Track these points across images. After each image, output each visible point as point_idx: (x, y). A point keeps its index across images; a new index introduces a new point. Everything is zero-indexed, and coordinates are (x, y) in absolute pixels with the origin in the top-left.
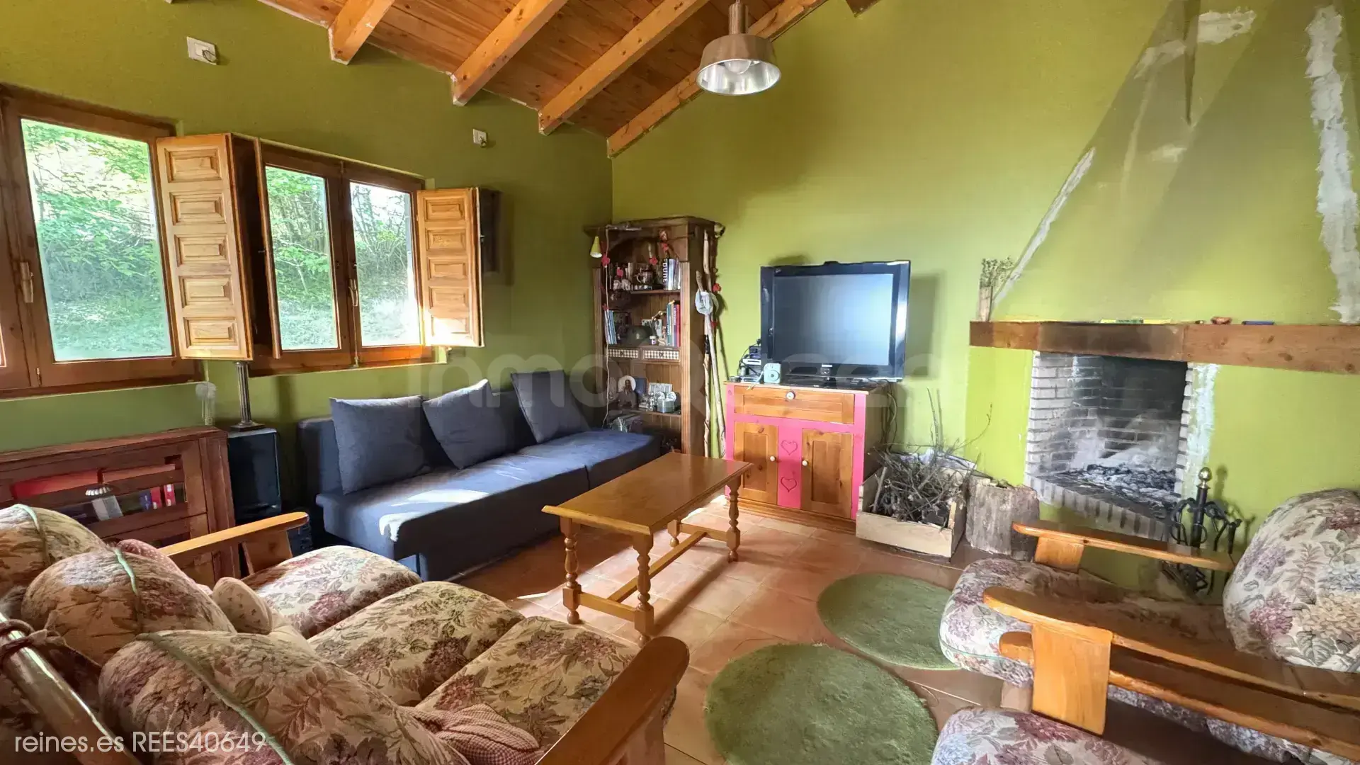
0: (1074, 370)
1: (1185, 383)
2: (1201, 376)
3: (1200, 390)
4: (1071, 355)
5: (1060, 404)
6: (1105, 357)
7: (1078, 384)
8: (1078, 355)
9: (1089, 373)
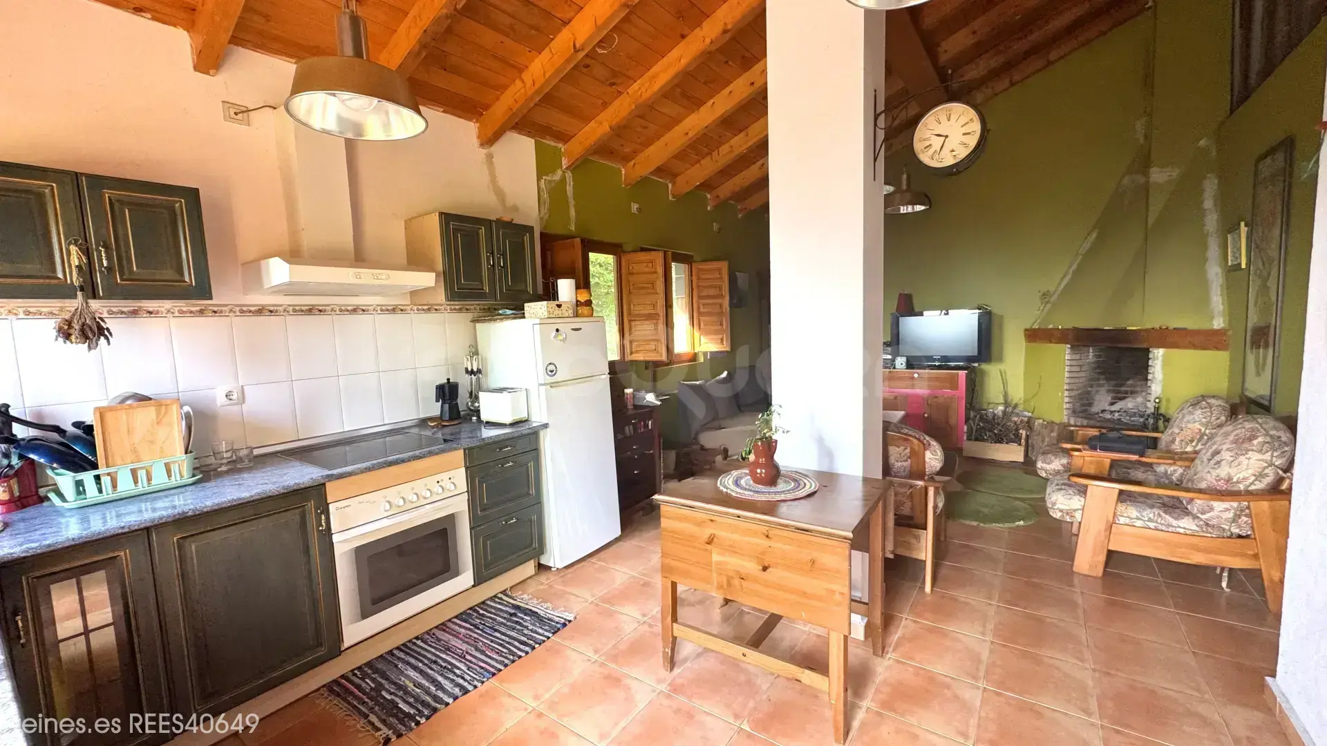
0: (1091, 355)
1: (1149, 359)
2: (1156, 354)
3: (1156, 362)
4: (1089, 346)
5: (1083, 374)
6: (1108, 347)
7: (1094, 363)
8: (1092, 346)
9: (1099, 356)
